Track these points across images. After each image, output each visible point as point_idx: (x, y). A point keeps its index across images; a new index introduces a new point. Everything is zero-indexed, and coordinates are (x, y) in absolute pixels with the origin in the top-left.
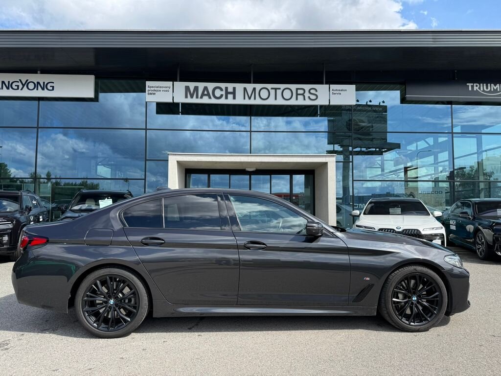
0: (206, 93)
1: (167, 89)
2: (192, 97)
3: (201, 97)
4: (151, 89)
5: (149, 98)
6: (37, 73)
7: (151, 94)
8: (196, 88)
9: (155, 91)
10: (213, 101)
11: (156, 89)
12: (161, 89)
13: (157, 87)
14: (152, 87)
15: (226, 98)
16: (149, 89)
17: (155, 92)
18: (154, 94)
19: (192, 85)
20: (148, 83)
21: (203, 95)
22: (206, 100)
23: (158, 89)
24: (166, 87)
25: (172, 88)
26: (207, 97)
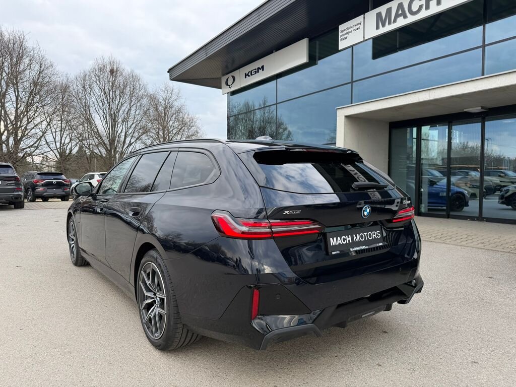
0: (400, 12)
1: (358, 27)
2: (383, 25)
3: (395, 21)
4: (344, 32)
5: (342, 45)
6: (273, 53)
7: (343, 39)
8: (389, 11)
9: (347, 33)
10: (411, 19)
11: (347, 31)
12: (352, 29)
13: (349, 28)
14: (344, 30)
15: (427, 8)
16: (342, 34)
17: (347, 35)
18: (346, 37)
19: (383, 9)
20: (341, 27)
21: (397, 16)
22: (401, 22)
23: (350, 30)
24: (357, 25)
25: (362, 23)
26: (402, 17)
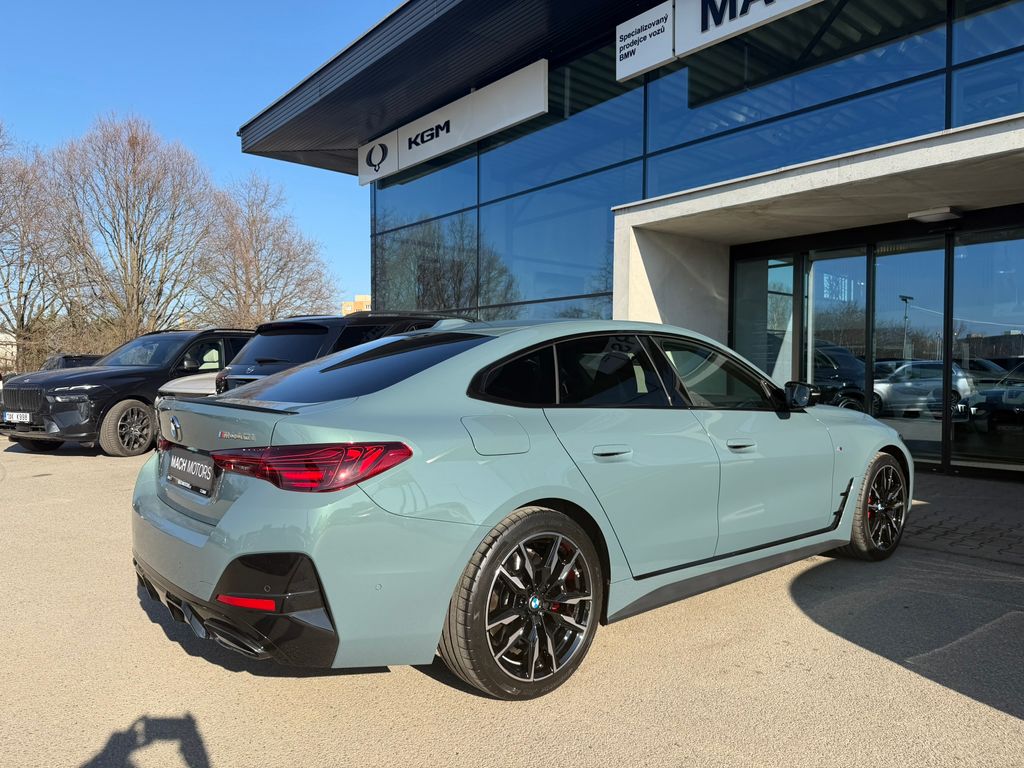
1: (659, 27)
4: (629, 41)
5: (624, 70)
6: (469, 92)
7: (626, 56)
9: (634, 43)
11: (635, 38)
12: (647, 32)
13: (639, 31)
14: (629, 36)
16: (623, 44)
17: (635, 47)
18: (633, 52)
20: (622, 29)
22: (760, 14)
23: (641, 35)
24: (658, 22)
25: (670, 19)
26: (760, 4)
